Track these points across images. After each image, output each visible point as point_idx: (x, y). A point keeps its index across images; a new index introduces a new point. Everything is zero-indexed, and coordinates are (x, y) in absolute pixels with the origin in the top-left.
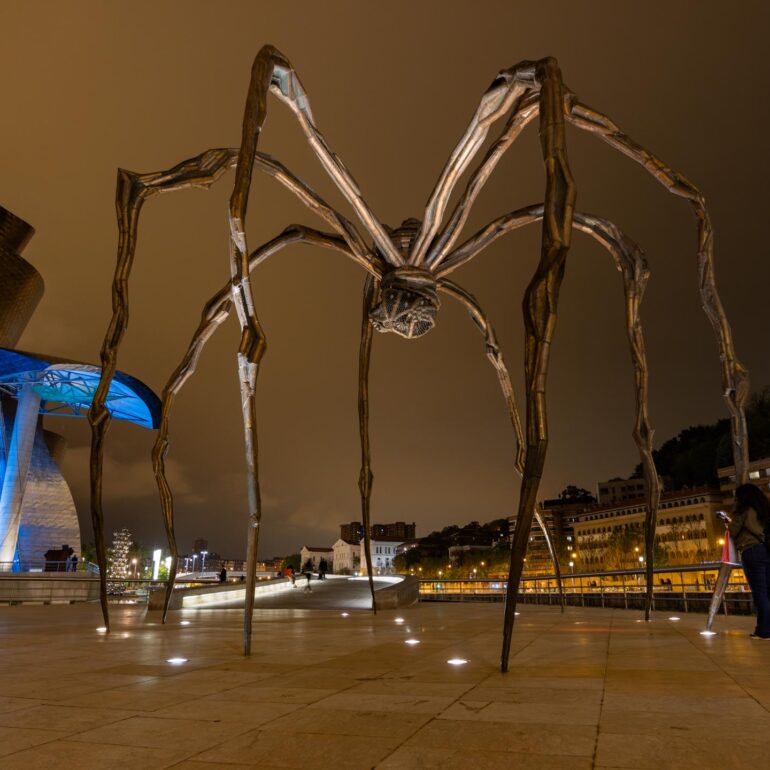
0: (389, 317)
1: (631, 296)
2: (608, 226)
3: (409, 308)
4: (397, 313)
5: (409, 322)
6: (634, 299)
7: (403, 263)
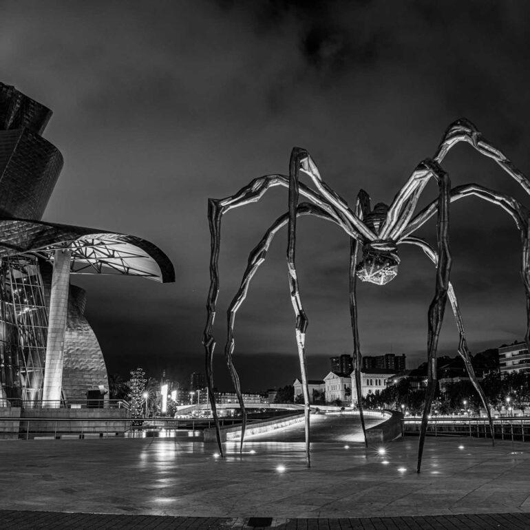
0: (369, 274)
1: (525, 249)
2: (510, 201)
3: (379, 269)
4: (373, 273)
5: (380, 276)
6: (526, 251)
7: (376, 238)
